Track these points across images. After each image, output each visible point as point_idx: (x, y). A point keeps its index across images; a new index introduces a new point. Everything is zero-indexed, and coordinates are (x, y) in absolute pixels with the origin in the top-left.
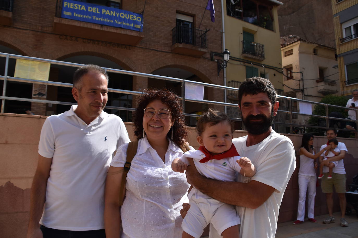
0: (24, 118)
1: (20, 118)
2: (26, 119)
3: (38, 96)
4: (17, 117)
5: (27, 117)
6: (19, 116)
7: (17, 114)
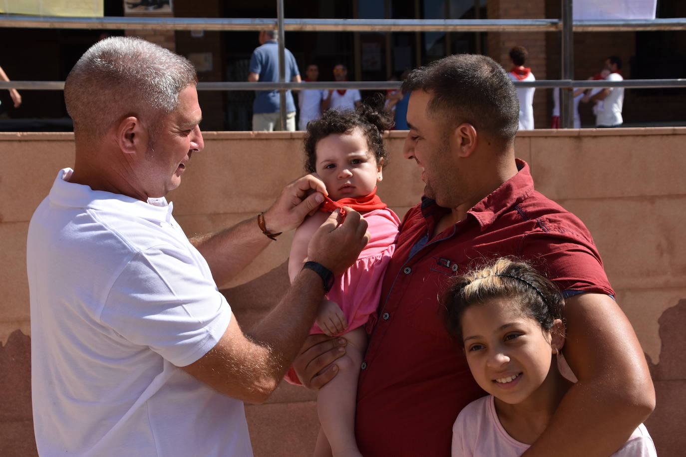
0: (40, 145)
1: (30, 143)
2: (45, 145)
3: (143, 7)
4: (20, 141)
5: (48, 141)
6: (26, 139)
7: (19, 134)
